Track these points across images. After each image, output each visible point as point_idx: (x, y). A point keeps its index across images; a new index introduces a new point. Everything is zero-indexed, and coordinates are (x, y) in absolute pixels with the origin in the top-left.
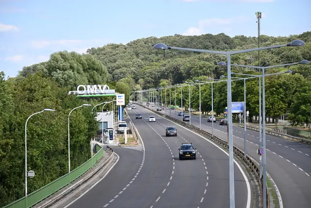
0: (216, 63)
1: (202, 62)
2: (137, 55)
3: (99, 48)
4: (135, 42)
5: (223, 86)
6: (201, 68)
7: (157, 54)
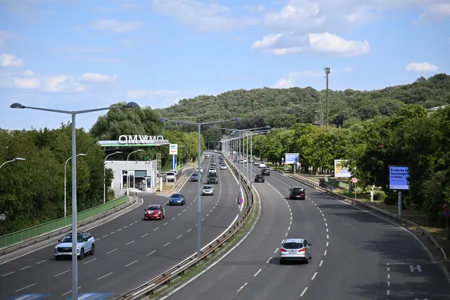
0: (297, 116)
1: (284, 115)
2: (226, 106)
3: (190, 99)
4: (225, 94)
5: (286, 138)
6: (283, 120)
7: (245, 106)
